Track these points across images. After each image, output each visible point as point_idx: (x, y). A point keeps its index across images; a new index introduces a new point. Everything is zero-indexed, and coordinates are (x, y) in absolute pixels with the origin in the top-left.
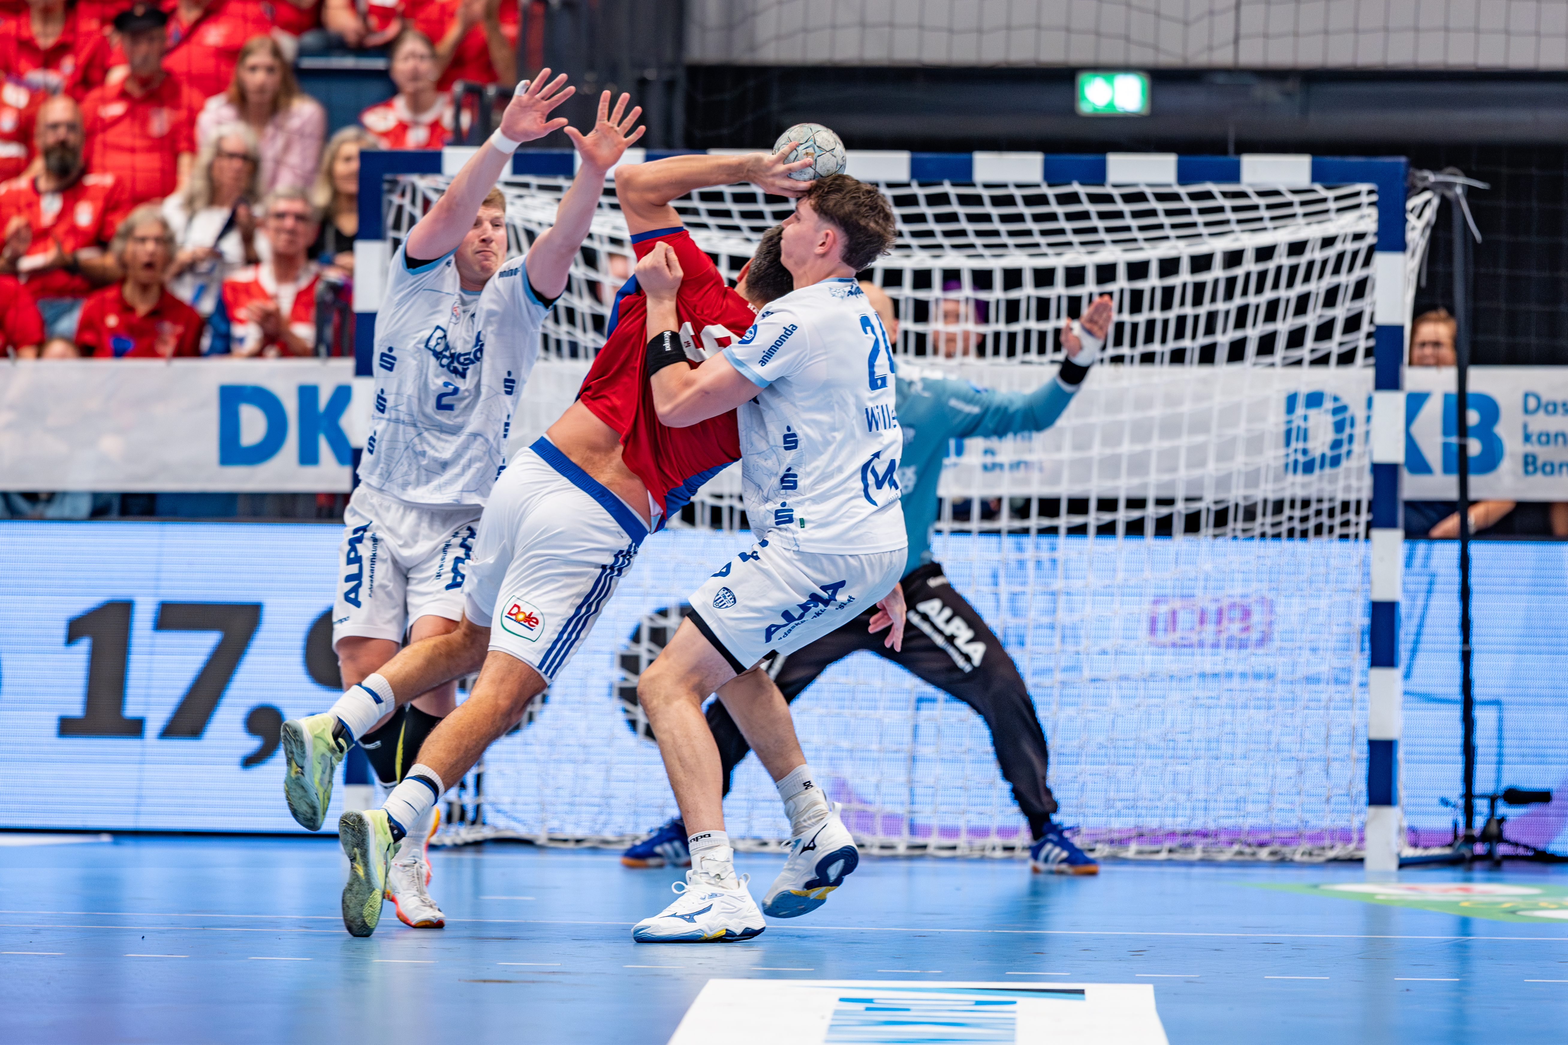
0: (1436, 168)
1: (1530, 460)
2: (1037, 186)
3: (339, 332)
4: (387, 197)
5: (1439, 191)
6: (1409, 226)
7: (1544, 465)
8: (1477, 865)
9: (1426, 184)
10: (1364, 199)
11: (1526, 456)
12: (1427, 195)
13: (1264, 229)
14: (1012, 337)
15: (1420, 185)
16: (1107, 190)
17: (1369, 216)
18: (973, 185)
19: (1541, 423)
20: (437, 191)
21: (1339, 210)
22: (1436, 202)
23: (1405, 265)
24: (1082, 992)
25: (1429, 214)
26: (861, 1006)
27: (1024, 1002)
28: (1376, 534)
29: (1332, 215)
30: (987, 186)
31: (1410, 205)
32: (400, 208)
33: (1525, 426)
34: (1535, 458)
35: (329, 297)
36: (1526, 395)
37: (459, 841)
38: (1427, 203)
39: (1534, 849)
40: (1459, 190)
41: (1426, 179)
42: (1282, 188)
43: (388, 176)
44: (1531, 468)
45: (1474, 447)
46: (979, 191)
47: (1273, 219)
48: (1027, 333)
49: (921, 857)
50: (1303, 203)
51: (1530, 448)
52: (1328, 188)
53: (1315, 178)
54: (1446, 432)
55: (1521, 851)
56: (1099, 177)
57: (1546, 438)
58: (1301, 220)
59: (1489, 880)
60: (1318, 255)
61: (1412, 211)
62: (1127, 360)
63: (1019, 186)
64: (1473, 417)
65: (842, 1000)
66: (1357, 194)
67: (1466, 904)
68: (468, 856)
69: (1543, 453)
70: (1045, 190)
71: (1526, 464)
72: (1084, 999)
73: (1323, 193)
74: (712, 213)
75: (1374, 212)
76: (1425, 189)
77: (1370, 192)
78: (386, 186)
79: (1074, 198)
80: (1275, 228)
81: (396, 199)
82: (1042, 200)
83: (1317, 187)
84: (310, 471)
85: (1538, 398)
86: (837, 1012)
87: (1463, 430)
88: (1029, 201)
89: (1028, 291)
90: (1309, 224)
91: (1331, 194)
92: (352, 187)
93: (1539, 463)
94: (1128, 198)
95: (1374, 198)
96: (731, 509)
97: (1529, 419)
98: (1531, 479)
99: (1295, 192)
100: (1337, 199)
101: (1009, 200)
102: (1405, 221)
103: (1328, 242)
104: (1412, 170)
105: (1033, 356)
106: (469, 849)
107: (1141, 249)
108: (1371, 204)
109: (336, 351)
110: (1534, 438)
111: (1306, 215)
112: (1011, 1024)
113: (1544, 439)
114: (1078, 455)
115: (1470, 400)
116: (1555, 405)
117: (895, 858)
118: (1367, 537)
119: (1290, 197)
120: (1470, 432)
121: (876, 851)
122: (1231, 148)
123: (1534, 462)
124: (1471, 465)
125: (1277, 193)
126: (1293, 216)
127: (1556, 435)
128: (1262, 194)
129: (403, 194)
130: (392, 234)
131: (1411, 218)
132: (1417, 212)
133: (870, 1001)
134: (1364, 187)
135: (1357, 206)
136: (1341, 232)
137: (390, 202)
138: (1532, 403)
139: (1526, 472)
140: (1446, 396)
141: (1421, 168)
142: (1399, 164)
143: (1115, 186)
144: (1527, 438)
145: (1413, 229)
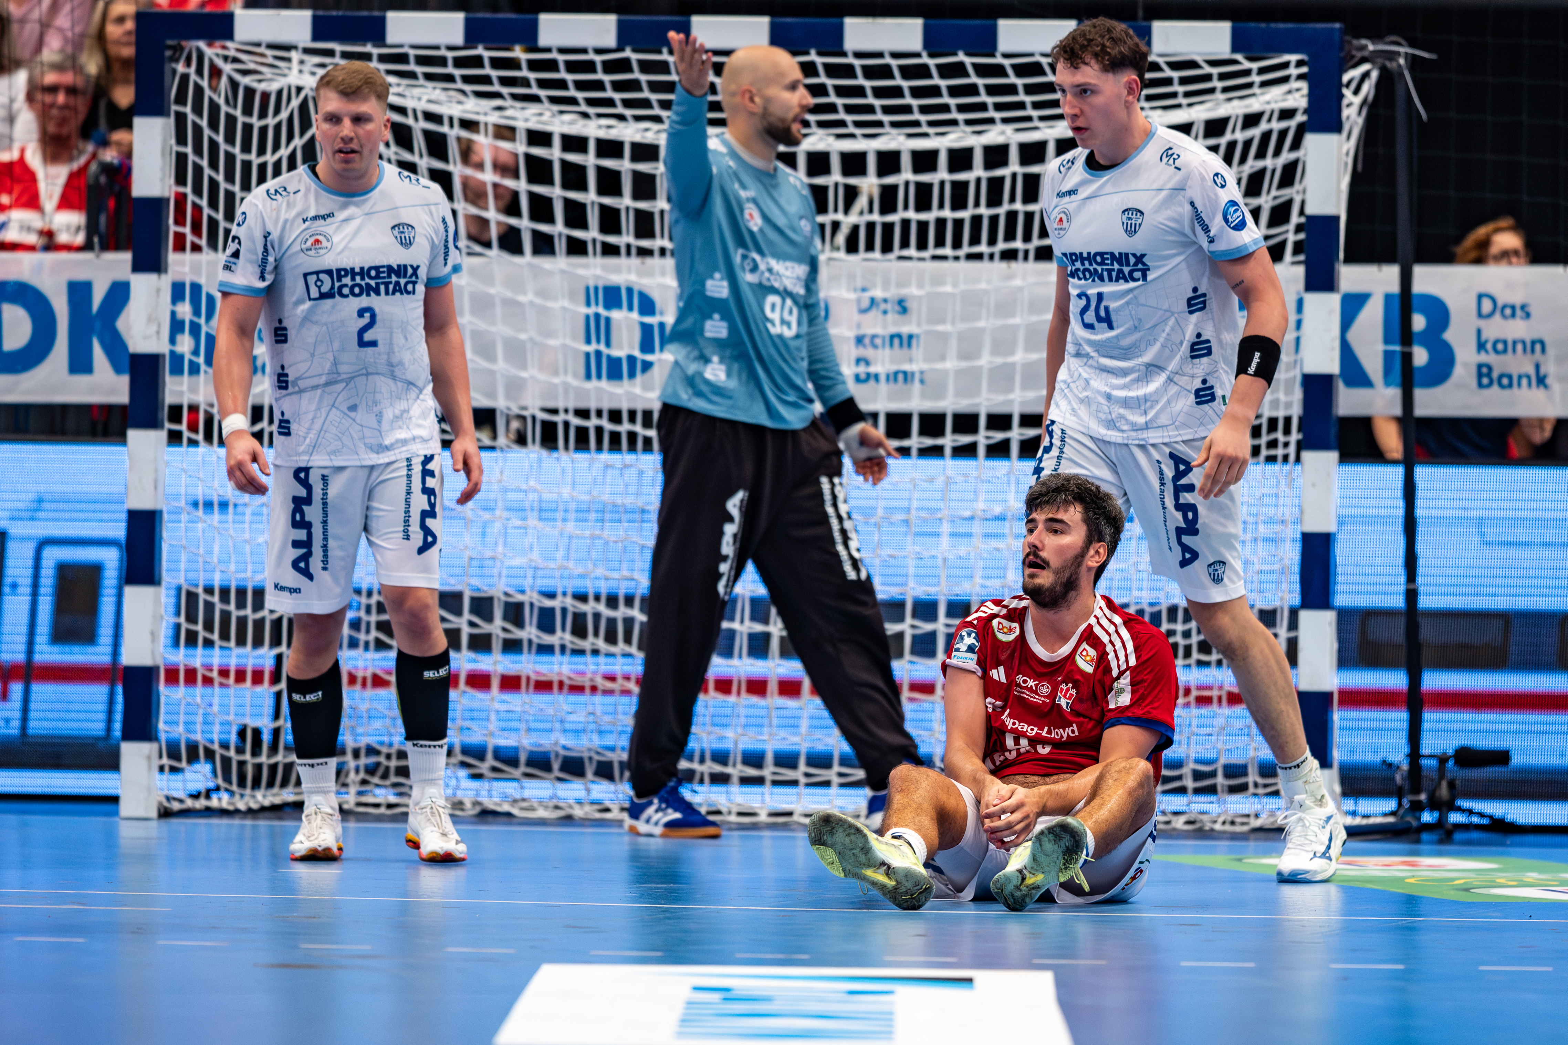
0: (1376, 37)
1: (1485, 370)
2: (918, 55)
3: (115, 220)
4: (168, 67)
5: (1380, 61)
6: (1345, 102)
7: (1501, 377)
8: (1425, 836)
9: (1365, 53)
10: (1293, 71)
11: (1480, 366)
12: (1365, 67)
13: (1179, 106)
14: (888, 228)
15: (1359, 55)
16: (998, 60)
17: (1298, 90)
18: (844, 54)
19: (1496, 328)
20: (226, 58)
21: (1264, 84)
22: (1375, 74)
23: (1340, 147)
24: (969, 980)
25: (1367, 88)
26: (716, 997)
27: (903, 992)
28: (1306, 455)
29: (1256, 90)
30: (859, 55)
31: (1346, 78)
32: (185, 78)
33: (1479, 332)
34: (1490, 368)
35: (103, 179)
36: (1480, 297)
37: (254, 806)
38: (1366, 76)
39: (1491, 817)
40: (1402, 61)
41: (1364, 47)
42: (1199, 59)
43: (170, 42)
44: (1485, 381)
45: (1420, 356)
46: (850, 60)
47: (1187, 94)
48: (906, 223)
49: (785, 826)
50: (1222, 77)
51: (1483, 358)
52: (1251, 59)
53: (1235, 49)
54: (1387, 340)
55: (1475, 820)
56: (989, 45)
57: (1503, 347)
58: (1220, 96)
59: (1440, 854)
60: (1240, 136)
61: (1348, 85)
62: (1021, 255)
63: (895, 55)
64: (1419, 322)
65: (697, 989)
66: (1286, 65)
67: (1412, 881)
68: (263, 823)
69: (1499, 363)
70: (925, 59)
71: (1480, 375)
72: (972, 988)
73: (1247, 65)
74: (543, 84)
75: (1304, 85)
76: (1363, 60)
77: (1300, 64)
78: (168, 53)
79: (959, 70)
80: (1190, 105)
81: (181, 68)
82: (923, 71)
83: (1239, 57)
84: (82, 379)
85: (1494, 300)
86: (690, 1003)
87: (1407, 337)
88: (908, 72)
89: (906, 175)
90: (1230, 99)
91: (1255, 66)
92: (128, 52)
93: (1495, 375)
94: (1021, 70)
95: (1304, 70)
96: (567, 424)
97: (1482, 323)
98: (1486, 392)
99: (1213, 63)
100: (1262, 71)
101: (885, 72)
102: (1342, 96)
103: (1251, 120)
104: (1348, 38)
105: (912, 252)
106: (267, 814)
107: (1036, 128)
108: (1300, 77)
109: (110, 244)
110: (1489, 346)
111: (1225, 90)
112: (887, 1017)
113: (1500, 347)
114: (964, 364)
115: (1415, 303)
116: (1513, 308)
117: (755, 827)
118: (1298, 460)
119: (1207, 69)
120: (1415, 338)
121: (733, 818)
122: (1140, 13)
123: (1489, 375)
124: (1417, 377)
125: (1193, 64)
126: (1212, 91)
127: (1515, 343)
128: (1175, 66)
129: (188, 64)
130: (174, 108)
131: (1347, 93)
132: (1353, 86)
133: (727, 990)
134: (1293, 58)
135: (1285, 79)
136: (1268, 108)
137: (174, 72)
138: (1487, 306)
139: (1480, 385)
140: (1388, 297)
141: (1358, 37)
142: (1333, 29)
143: (1006, 56)
144: (1481, 346)
145: (1349, 105)
